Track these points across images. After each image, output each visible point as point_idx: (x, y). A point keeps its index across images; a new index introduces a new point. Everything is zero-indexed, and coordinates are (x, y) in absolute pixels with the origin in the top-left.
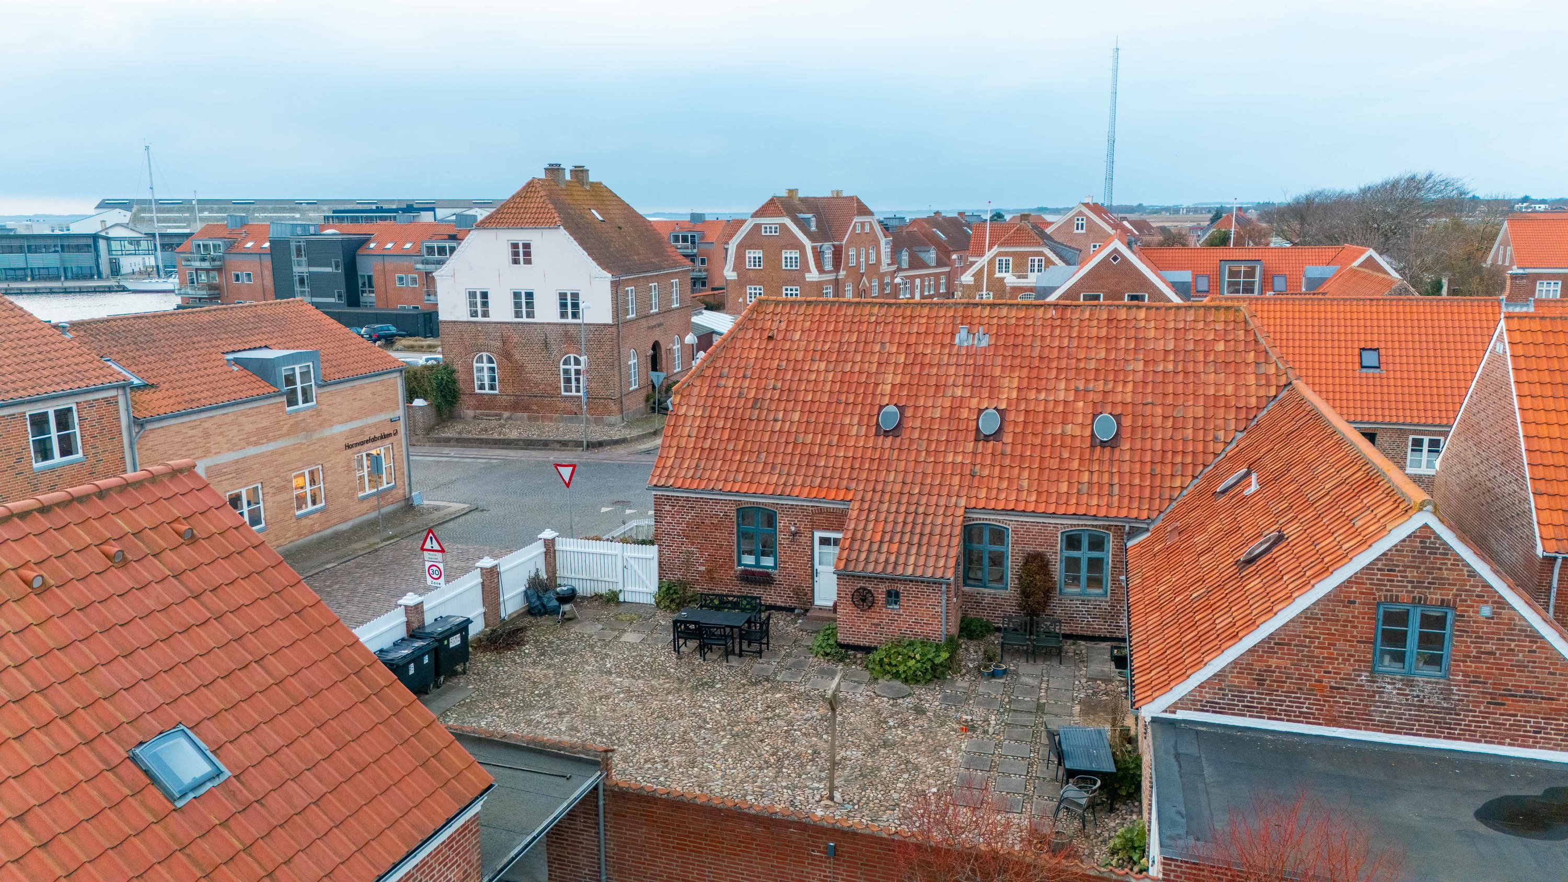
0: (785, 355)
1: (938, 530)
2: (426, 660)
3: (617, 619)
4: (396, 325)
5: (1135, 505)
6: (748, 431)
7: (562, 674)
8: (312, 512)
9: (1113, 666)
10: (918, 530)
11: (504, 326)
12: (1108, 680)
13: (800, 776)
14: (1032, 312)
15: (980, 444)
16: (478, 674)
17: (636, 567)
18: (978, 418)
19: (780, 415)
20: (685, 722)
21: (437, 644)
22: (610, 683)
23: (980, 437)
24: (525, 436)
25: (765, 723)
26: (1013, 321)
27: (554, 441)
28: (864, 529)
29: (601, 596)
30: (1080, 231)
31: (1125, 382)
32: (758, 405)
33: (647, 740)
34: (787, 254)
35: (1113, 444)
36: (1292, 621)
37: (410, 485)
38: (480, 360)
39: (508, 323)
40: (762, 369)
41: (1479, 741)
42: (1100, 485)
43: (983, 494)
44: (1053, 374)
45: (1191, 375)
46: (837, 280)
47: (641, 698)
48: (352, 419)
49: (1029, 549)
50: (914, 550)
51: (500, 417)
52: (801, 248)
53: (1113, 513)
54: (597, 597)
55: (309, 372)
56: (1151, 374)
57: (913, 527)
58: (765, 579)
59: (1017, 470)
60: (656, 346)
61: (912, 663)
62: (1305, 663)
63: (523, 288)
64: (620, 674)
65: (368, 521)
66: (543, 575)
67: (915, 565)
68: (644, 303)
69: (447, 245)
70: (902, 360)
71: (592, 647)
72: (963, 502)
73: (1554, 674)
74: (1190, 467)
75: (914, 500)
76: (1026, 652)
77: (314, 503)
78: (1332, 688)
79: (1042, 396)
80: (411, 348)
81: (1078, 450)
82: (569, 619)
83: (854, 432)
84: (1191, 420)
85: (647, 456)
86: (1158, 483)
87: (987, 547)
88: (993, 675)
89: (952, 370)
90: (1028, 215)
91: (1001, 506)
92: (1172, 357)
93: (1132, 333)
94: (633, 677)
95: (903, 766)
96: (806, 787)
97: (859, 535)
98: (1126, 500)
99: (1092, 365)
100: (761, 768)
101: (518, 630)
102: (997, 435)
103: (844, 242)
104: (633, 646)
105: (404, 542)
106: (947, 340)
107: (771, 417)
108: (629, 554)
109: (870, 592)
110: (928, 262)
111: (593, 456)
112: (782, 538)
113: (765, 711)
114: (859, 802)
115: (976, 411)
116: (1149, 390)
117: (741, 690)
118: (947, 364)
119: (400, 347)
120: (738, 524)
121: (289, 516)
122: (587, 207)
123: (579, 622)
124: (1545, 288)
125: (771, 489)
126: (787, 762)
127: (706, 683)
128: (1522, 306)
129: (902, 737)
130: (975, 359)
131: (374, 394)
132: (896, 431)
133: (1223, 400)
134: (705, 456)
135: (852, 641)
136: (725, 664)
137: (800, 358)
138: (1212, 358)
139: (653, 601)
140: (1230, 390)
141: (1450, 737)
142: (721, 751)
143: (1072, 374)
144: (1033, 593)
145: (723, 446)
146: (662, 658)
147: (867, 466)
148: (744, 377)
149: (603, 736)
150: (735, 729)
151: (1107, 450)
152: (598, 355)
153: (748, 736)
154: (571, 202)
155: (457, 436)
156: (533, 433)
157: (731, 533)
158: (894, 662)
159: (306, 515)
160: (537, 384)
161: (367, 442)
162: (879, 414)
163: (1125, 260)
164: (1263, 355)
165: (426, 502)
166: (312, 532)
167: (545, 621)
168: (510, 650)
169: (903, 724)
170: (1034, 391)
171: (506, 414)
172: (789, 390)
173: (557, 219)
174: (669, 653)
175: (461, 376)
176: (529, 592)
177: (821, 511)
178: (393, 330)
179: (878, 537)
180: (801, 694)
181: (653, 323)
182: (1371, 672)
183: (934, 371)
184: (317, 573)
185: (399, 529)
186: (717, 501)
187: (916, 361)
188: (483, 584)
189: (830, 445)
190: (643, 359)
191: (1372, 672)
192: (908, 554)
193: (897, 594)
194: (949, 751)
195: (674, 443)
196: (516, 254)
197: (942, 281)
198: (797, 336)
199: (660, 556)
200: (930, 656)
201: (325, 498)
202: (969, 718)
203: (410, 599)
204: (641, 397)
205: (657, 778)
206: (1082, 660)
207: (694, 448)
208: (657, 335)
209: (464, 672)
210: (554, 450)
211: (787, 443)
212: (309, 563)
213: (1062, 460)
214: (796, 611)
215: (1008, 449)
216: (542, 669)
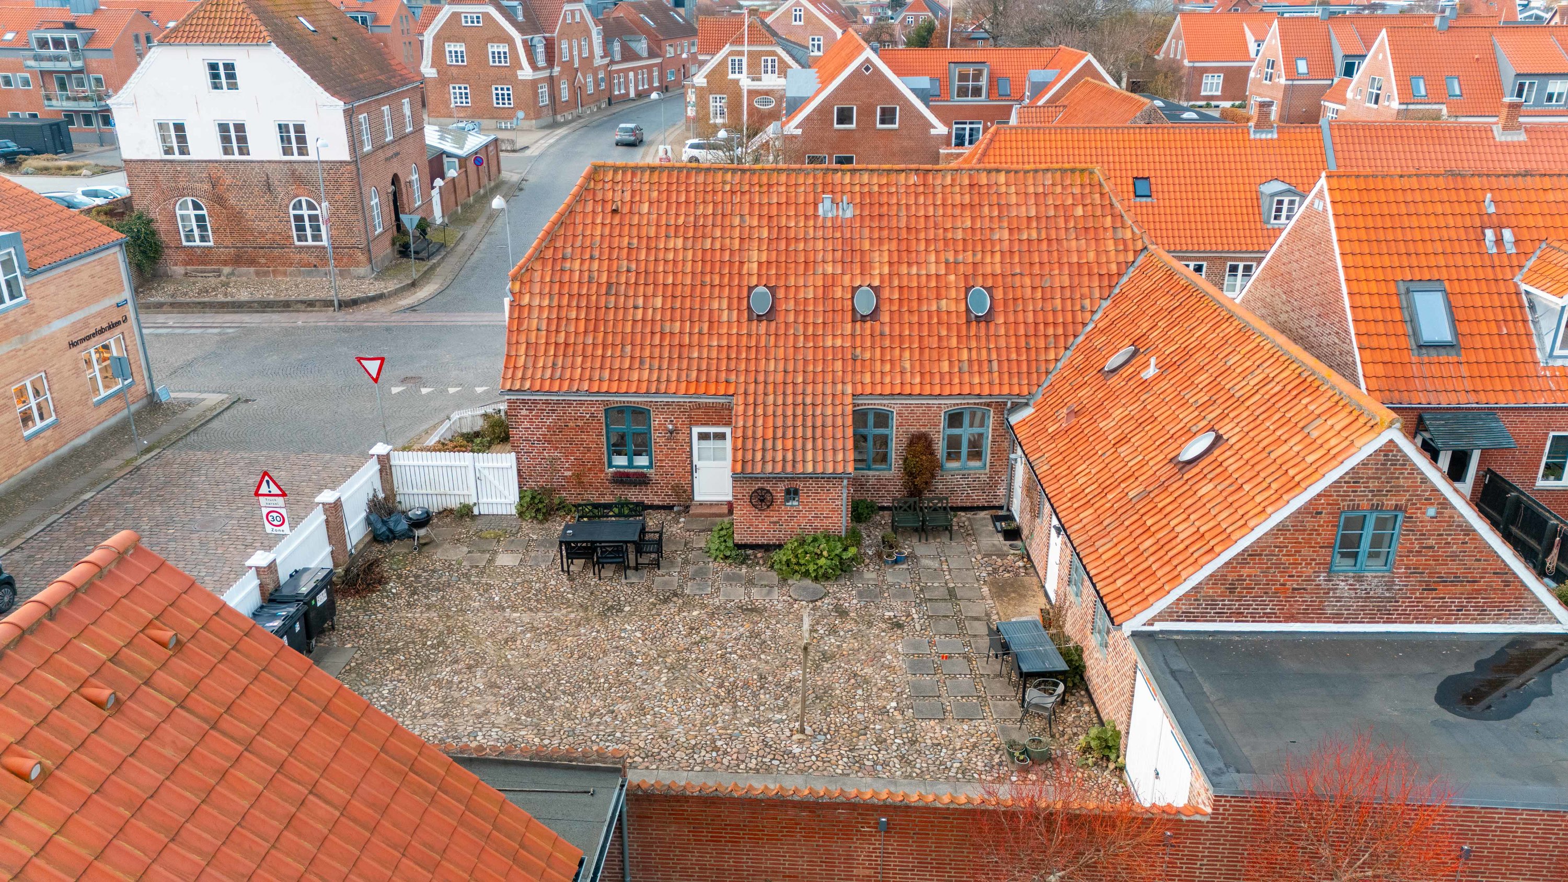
0: (634, 232)
1: (829, 421)
2: (298, 628)
3: (480, 537)
4: (14, 140)
5: (1015, 380)
6: (606, 321)
7: (448, 616)
8: (42, 430)
9: (1002, 539)
10: (809, 423)
11: (211, 165)
12: (1003, 555)
13: (758, 709)
14: (893, 177)
15: (858, 325)
16: (350, 628)
17: (491, 477)
18: (853, 298)
19: (640, 302)
20: (611, 659)
21: (306, 607)
22: (508, 620)
23: (857, 317)
24: (258, 296)
25: (695, 648)
26: (876, 188)
27: (298, 302)
28: (754, 426)
29: (451, 511)
30: (798, 23)
31: (993, 252)
32: (613, 292)
33: (581, 688)
34: (493, 48)
35: (988, 318)
36: (1266, 534)
37: (150, 378)
38: (184, 206)
39: (216, 161)
40: (611, 248)
41: (1412, 622)
42: (980, 362)
43: (867, 378)
44: (922, 247)
45: (1054, 242)
46: (551, 78)
47: (551, 635)
48: (71, 311)
49: (913, 430)
50: (809, 445)
51: (219, 273)
52: (510, 41)
53: (996, 391)
54: (446, 512)
55: (11, 260)
56: (1017, 242)
57: (804, 420)
58: (640, 480)
59: (897, 351)
60: (395, 180)
61: (822, 561)
62: (1272, 571)
63: (231, 119)
64: (514, 608)
65: (109, 428)
66: (381, 495)
67: (815, 462)
68: (377, 131)
69: (65, 36)
70: (765, 234)
71: (467, 576)
72: (849, 389)
73: (1479, 560)
74: (1062, 339)
75: (800, 389)
76: (916, 530)
77: (42, 418)
78: (1294, 589)
79: (914, 270)
80: (44, 171)
81: (955, 327)
82: (425, 544)
83: (725, 318)
84: (1059, 290)
85: (413, 314)
86: (1033, 356)
87: (872, 431)
88: (896, 562)
89: (820, 245)
90: (757, 10)
91: (888, 391)
92: (1034, 224)
93: (994, 199)
94: (531, 610)
95: (853, 681)
96: (769, 720)
97: (750, 433)
98: (1006, 376)
99: (959, 235)
100: (715, 706)
101: (372, 564)
102: (874, 315)
103: (555, 35)
104: (513, 572)
105: (169, 453)
106: (810, 211)
107: (630, 303)
108: (481, 464)
109: (768, 491)
110: (640, 53)
111: (348, 317)
112: (657, 437)
113: (689, 635)
114: (829, 729)
115: (850, 290)
116: (1016, 260)
117: (654, 612)
118: (814, 238)
119: (30, 170)
120: (607, 426)
121: (16, 439)
122: (293, 14)
123: (437, 546)
124: (1209, 81)
125: (644, 386)
126: (738, 693)
127: (612, 607)
128: (1267, 132)
129: (838, 646)
130: (842, 232)
131: (92, 276)
132: (770, 315)
133: (1086, 267)
134: (561, 353)
135: (750, 540)
136: (624, 581)
137: (652, 234)
138: (1072, 224)
139: (514, 512)
140: (1092, 256)
141: (1389, 621)
142: (665, 690)
143: (941, 245)
144: (920, 473)
145: (580, 339)
146: (553, 582)
147: (744, 355)
148: (592, 258)
149: (530, 689)
150: (669, 660)
151: (983, 325)
152: (336, 198)
153: (685, 667)
154: (274, 9)
155: (171, 300)
156: (269, 294)
157: (600, 434)
158: (802, 562)
159: (36, 434)
160: (262, 234)
161: (94, 335)
162: (749, 297)
163: (877, 71)
164: (1119, 219)
165: (173, 395)
166: (46, 453)
167: (396, 548)
168: (374, 592)
169: (833, 631)
170: (905, 265)
171: (226, 270)
172: (646, 272)
173: (265, 34)
174: (558, 574)
175: (161, 226)
176: (372, 518)
177: (699, 406)
178: (13, 146)
179: (770, 433)
180: (718, 608)
181: (390, 153)
182: (1328, 573)
183: (801, 246)
184: (75, 508)
185: (154, 437)
186: (582, 403)
187: (780, 235)
188: (327, 521)
189: (700, 333)
190: (384, 197)
191: (1330, 571)
192: (804, 449)
193: (796, 492)
194: (889, 657)
195: (523, 339)
196: (215, 76)
197: (656, 74)
198: (645, 208)
199: (518, 463)
200: (837, 552)
201: (55, 410)
202: (892, 614)
203: (260, 559)
204: (387, 241)
205: (612, 734)
206: (971, 533)
207: (547, 343)
208: (395, 167)
209: (333, 628)
210: (298, 311)
211: (653, 333)
212: (58, 495)
213: (940, 338)
214: (675, 509)
215: (887, 330)
216: (422, 612)
